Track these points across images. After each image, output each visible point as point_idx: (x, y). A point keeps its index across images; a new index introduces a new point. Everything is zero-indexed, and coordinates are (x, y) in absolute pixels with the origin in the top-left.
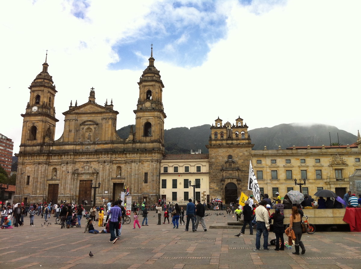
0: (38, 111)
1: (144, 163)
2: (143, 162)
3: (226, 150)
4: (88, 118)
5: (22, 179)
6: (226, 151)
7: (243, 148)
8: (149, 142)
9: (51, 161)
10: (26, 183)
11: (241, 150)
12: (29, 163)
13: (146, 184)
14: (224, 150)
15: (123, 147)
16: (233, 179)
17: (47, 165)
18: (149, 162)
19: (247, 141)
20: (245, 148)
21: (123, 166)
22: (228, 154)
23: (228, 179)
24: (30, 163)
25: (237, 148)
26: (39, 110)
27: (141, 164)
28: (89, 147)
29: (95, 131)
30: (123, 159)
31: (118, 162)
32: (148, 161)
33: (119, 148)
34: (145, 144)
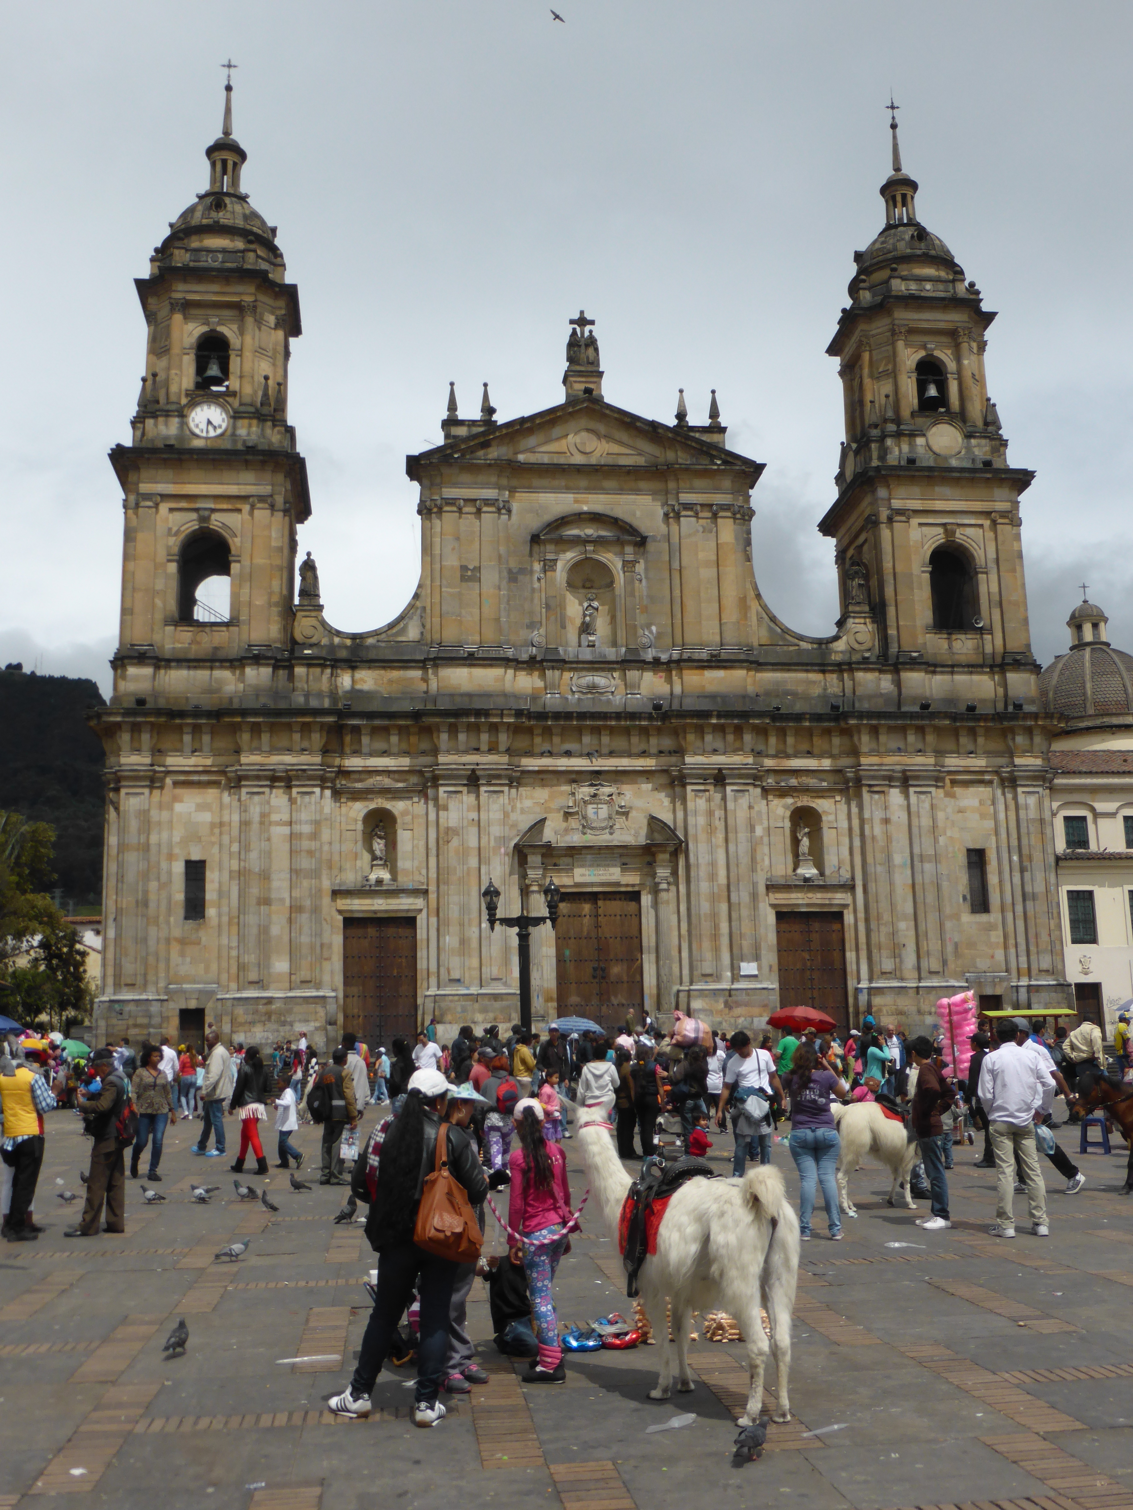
0: (233, 434)
1: (958, 788)
2: (955, 782)
4: (576, 501)
5: (153, 885)
9: (353, 763)
10: (180, 911)
12: (195, 778)
13: (983, 918)
15: (816, 691)
17: (328, 793)
18: (990, 783)
21: (827, 805)
24: (204, 778)
26: (242, 432)
27: (946, 795)
28: (600, 680)
29: (630, 582)
30: (827, 764)
31: (793, 779)
32: (980, 782)
33: (794, 694)
34: (952, 673)
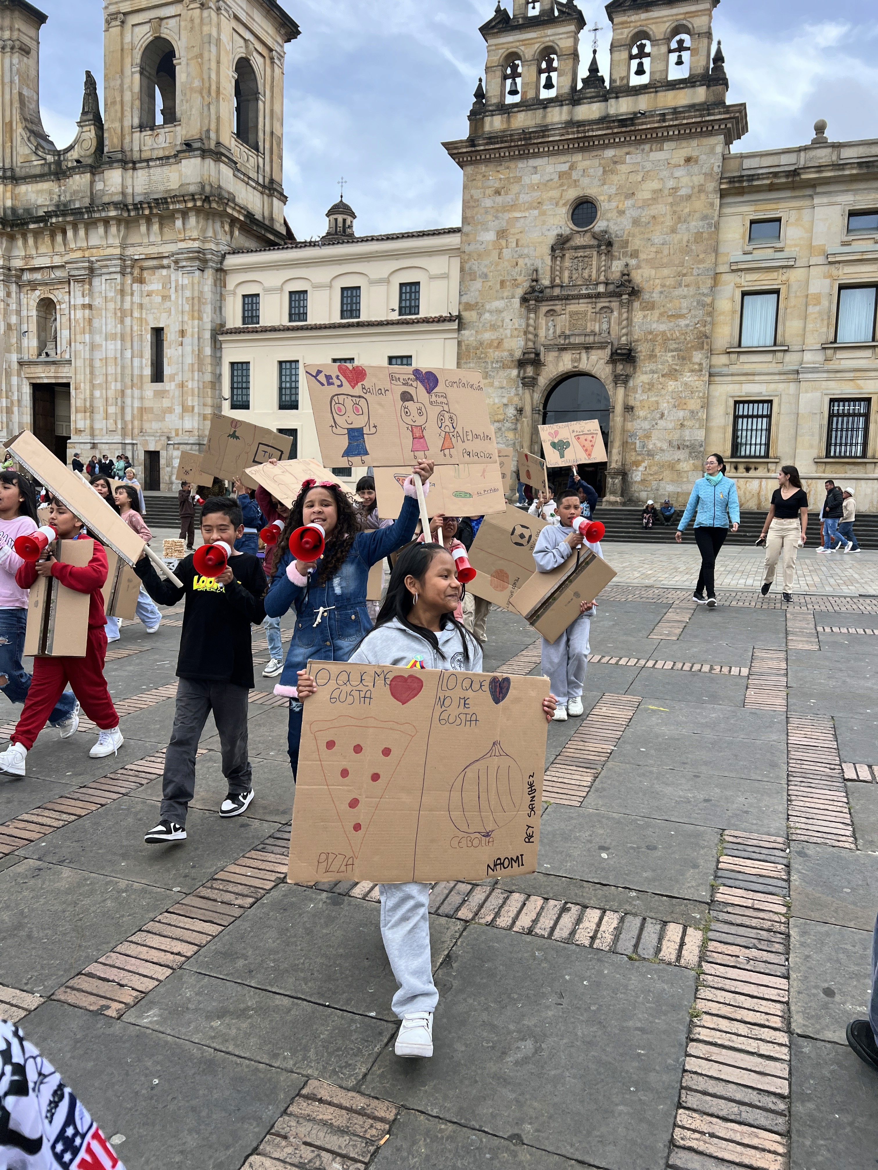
1: (145, 274)
2: (142, 269)
3: (565, 167)
6: (561, 175)
7: (667, 146)
8: (164, 160)
11: (656, 156)
13: (158, 386)
14: (550, 169)
16: (588, 348)
18: (169, 267)
19: (700, 94)
20: (684, 143)
21: (58, 295)
22: (572, 194)
23: (563, 349)
25: (629, 143)
27: (134, 282)
30: (57, 261)
31: (38, 276)
32: (163, 267)
34: (148, 167)
